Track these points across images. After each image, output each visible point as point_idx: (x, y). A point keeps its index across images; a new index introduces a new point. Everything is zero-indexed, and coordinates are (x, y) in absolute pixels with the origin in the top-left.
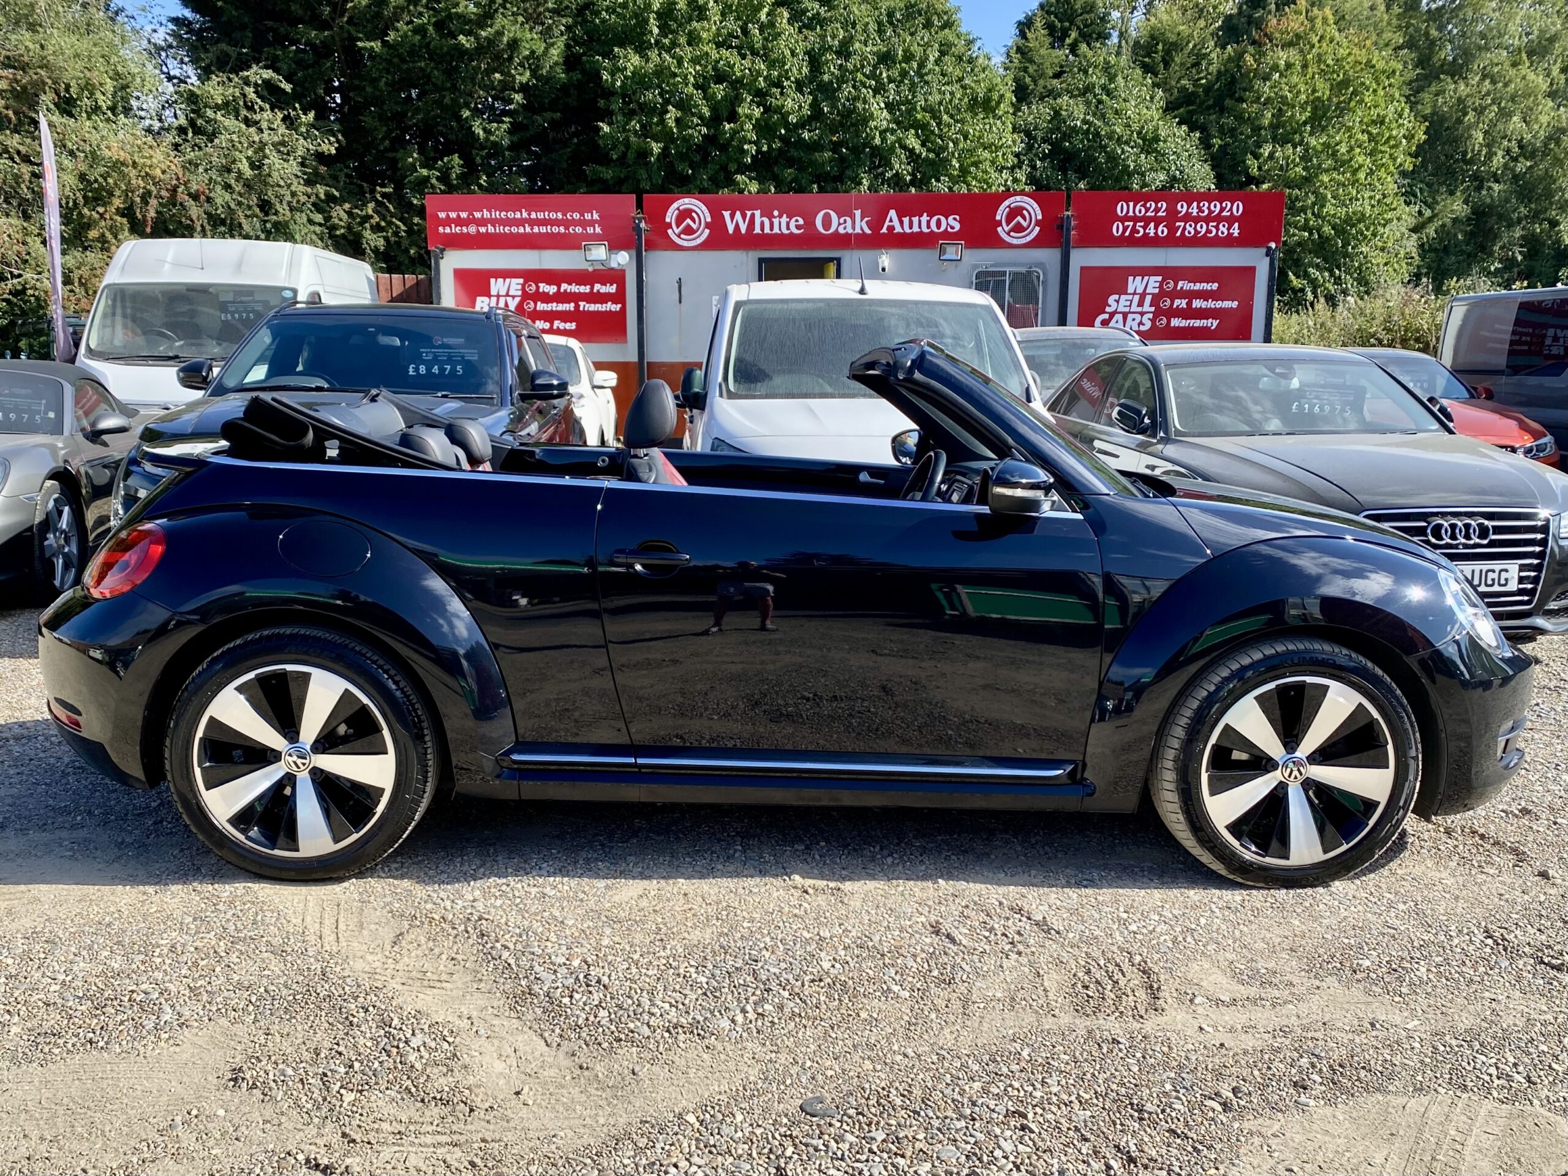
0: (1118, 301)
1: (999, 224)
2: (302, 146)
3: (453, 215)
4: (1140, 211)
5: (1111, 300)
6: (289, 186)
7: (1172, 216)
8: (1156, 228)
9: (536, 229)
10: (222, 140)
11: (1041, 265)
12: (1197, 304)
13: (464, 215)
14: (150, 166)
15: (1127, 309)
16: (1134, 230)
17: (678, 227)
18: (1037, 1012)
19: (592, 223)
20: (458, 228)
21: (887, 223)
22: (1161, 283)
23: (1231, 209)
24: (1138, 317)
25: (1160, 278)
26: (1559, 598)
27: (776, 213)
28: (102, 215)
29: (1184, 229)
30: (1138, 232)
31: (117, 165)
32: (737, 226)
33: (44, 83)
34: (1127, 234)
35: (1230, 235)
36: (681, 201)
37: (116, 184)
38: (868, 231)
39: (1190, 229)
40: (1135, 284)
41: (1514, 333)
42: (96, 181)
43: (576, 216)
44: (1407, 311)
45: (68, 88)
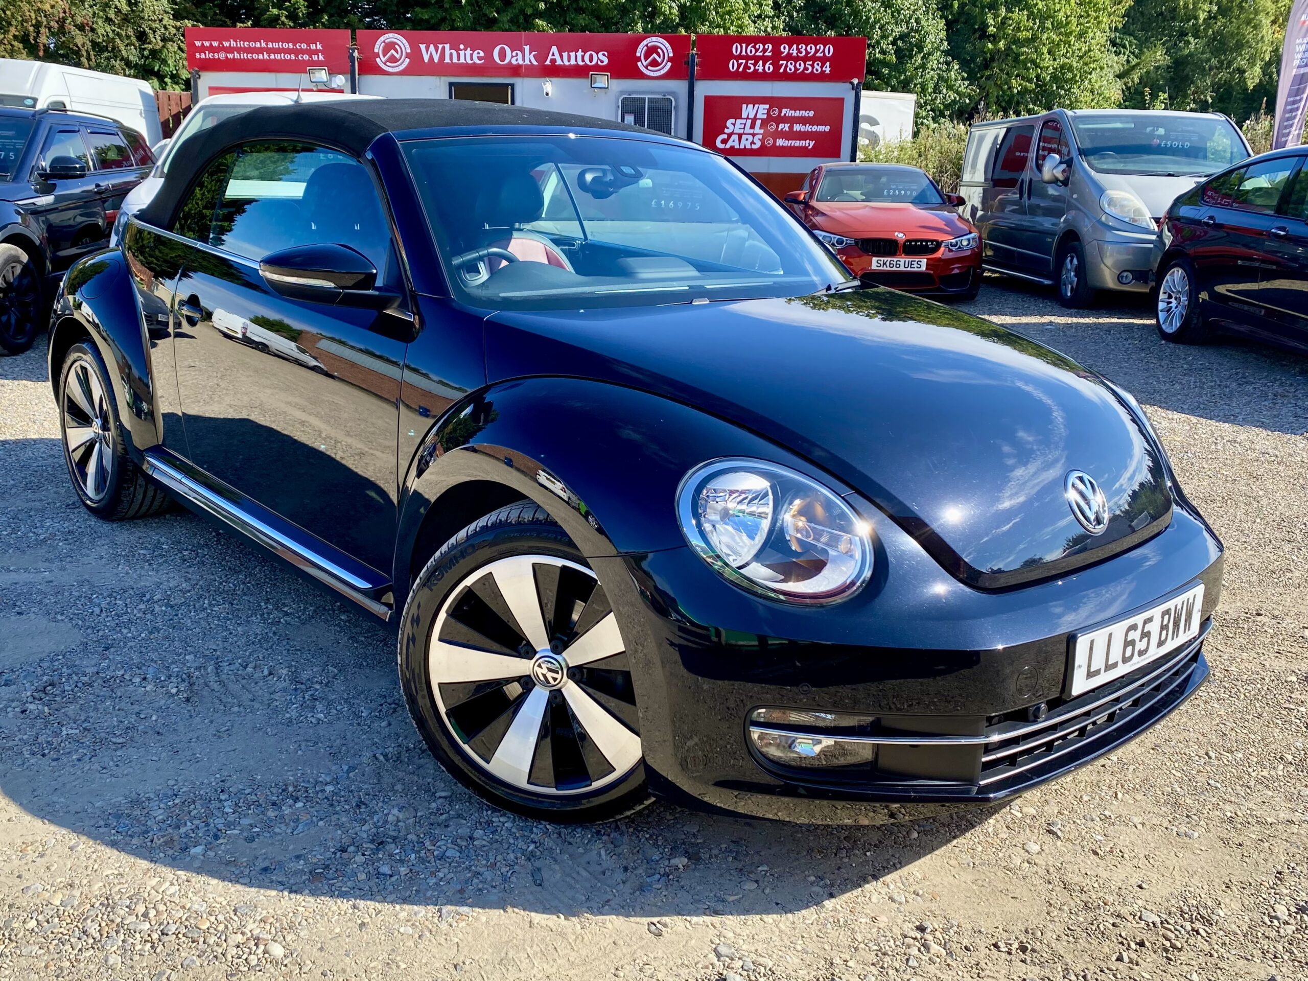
0: (734, 124)
1: (639, 59)
3: (207, 44)
4: (751, 52)
5: (729, 122)
7: (777, 56)
8: (764, 65)
9: (272, 57)
11: (673, 93)
12: (797, 127)
13: (215, 44)
15: (742, 131)
16: (746, 67)
17: (384, 56)
19: (316, 52)
20: (211, 54)
21: (550, 57)
22: (768, 110)
23: (824, 51)
24: (750, 138)
25: (767, 106)
27: (462, 47)
29: (786, 66)
30: (749, 68)
32: (431, 57)
34: (741, 70)
35: (823, 72)
36: (386, 36)
38: (535, 63)
39: (791, 67)
40: (748, 111)
43: (304, 46)
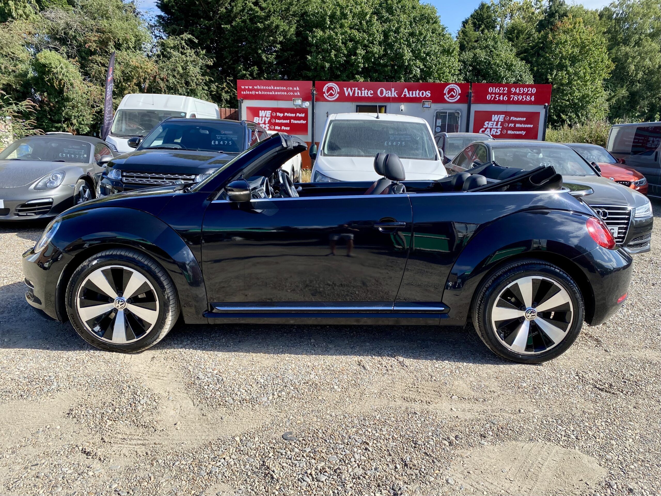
0: (488, 124)
1: (445, 94)
2: (201, 62)
3: (247, 87)
4: (497, 91)
5: (486, 123)
6: (196, 76)
7: (509, 93)
8: (503, 97)
9: (276, 93)
10: (173, 59)
11: (460, 110)
12: (518, 125)
13: (250, 87)
14: (147, 68)
15: (491, 127)
16: (495, 98)
17: (327, 93)
18: (389, 399)
19: (296, 91)
20: (249, 92)
21: (404, 93)
22: (505, 118)
23: (531, 91)
24: (495, 130)
25: (504, 116)
26: (634, 240)
27: (363, 88)
28: (129, 86)
29: (514, 97)
31: (135, 68)
32: (349, 93)
33: (110, 38)
34: (492, 99)
35: (530, 100)
36: (329, 84)
37: (134, 74)
38: (397, 96)
39: (516, 98)
40: (495, 118)
41: (635, 139)
42: (128, 73)
43: (291, 88)
44: (598, 130)
45: (119, 40)
